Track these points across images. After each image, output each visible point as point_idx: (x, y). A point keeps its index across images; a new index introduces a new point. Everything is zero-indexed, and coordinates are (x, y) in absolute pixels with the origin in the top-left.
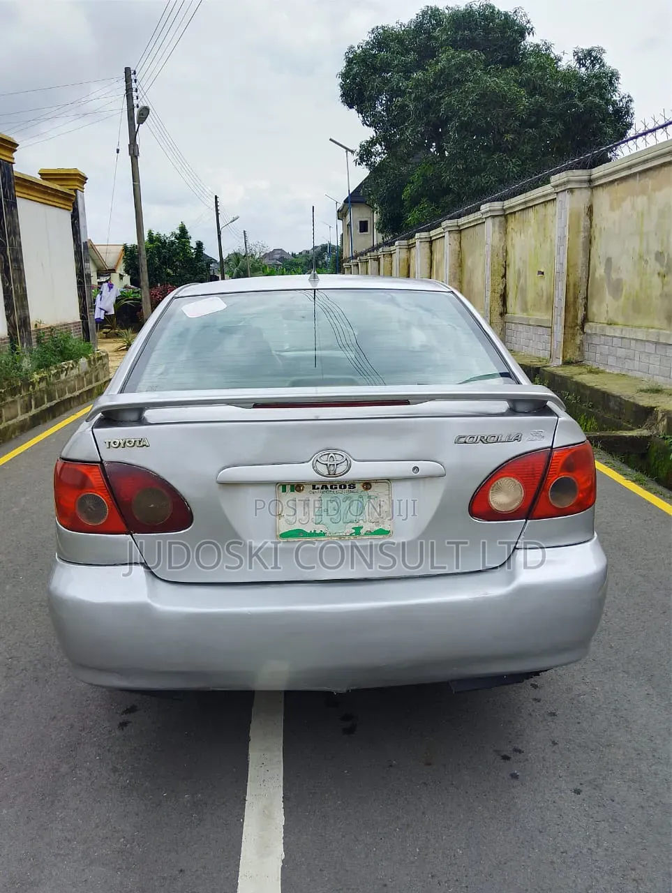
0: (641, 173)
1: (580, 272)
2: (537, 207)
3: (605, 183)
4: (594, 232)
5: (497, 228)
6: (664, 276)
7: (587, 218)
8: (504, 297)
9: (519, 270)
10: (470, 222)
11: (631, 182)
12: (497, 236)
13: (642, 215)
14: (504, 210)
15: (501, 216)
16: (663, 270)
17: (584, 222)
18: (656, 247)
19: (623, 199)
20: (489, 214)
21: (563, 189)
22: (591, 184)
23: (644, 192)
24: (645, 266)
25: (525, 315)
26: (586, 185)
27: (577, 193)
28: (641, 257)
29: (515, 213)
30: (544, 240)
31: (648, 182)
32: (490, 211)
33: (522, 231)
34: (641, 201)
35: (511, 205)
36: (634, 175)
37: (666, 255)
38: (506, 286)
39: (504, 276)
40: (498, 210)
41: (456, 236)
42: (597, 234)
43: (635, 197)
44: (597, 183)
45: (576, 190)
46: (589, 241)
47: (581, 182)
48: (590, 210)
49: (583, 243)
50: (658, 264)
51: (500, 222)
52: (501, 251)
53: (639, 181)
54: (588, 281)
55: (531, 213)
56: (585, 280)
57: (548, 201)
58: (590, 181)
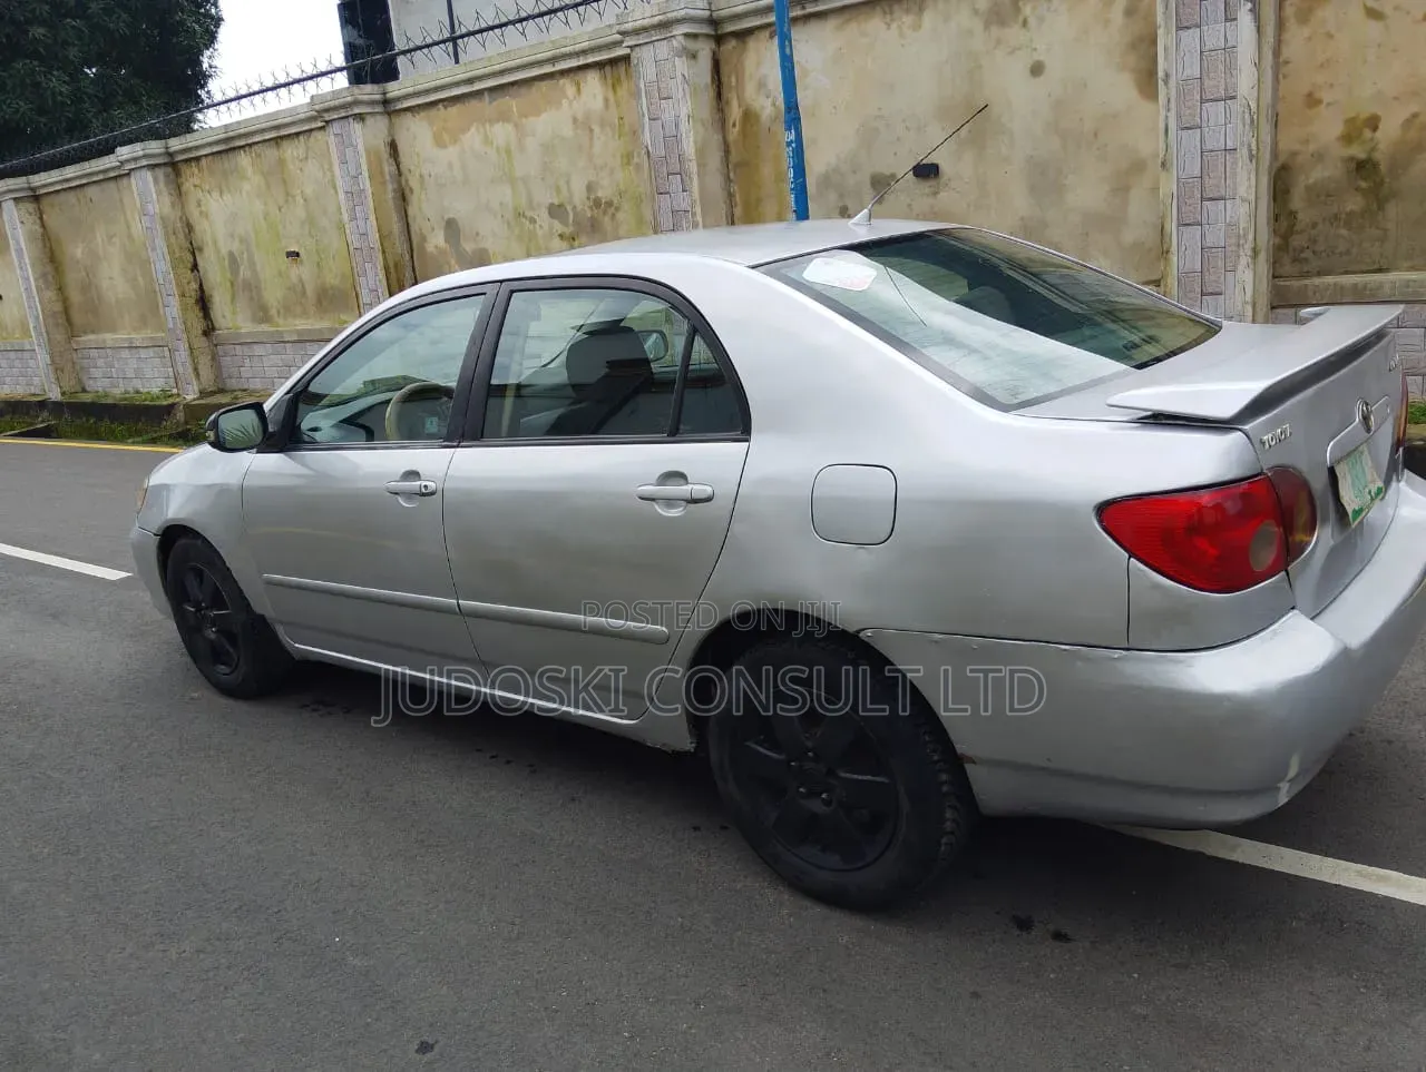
0: (492, 90)
1: (400, 246)
2: (256, 147)
3: (419, 106)
4: (407, 181)
5: (162, 185)
6: (574, 239)
7: (392, 161)
8: (203, 303)
9: (231, 254)
10: (67, 180)
11: (474, 104)
12: (167, 200)
13: (508, 152)
14: (171, 155)
15: (165, 164)
16: (568, 231)
17: (388, 168)
18: (545, 197)
19: (465, 130)
20: (144, 162)
21: (344, 114)
22: (388, 107)
23: (504, 117)
24: (531, 227)
25: (265, 327)
26: (379, 109)
27: (370, 121)
28: (520, 215)
29: (198, 159)
30: (287, 201)
31: (511, 103)
32: (145, 156)
33: (224, 188)
34: (502, 132)
35: (190, 145)
36: (479, 93)
37: (569, 208)
38: (201, 285)
39: (195, 267)
40: (160, 155)
41: (31, 207)
42: (414, 183)
43: (488, 126)
44: (399, 106)
45: (368, 117)
46: (403, 197)
47: (372, 103)
48: (393, 147)
49: (394, 198)
50: (556, 222)
51: (167, 176)
52: (179, 225)
53: (490, 103)
54: (412, 257)
55: (244, 159)
56: (407, 257)
57: (282, 138)
58: (386, 102)
